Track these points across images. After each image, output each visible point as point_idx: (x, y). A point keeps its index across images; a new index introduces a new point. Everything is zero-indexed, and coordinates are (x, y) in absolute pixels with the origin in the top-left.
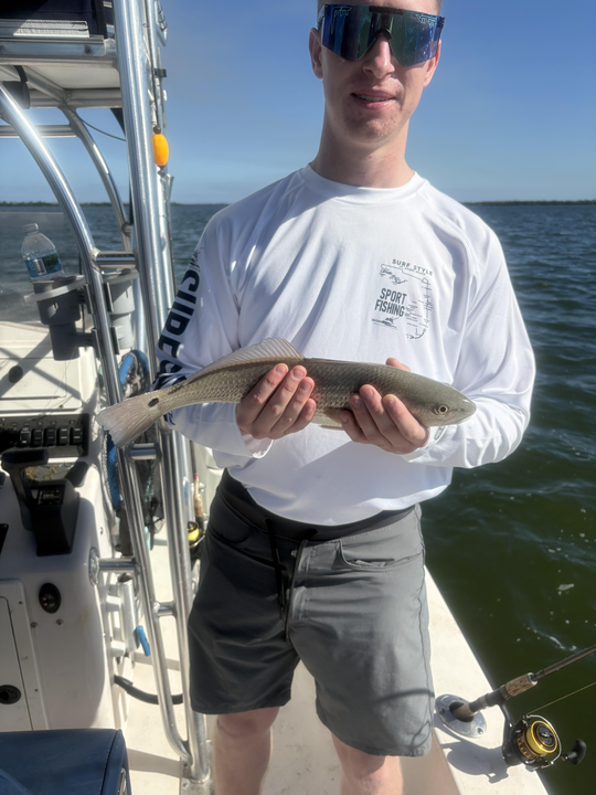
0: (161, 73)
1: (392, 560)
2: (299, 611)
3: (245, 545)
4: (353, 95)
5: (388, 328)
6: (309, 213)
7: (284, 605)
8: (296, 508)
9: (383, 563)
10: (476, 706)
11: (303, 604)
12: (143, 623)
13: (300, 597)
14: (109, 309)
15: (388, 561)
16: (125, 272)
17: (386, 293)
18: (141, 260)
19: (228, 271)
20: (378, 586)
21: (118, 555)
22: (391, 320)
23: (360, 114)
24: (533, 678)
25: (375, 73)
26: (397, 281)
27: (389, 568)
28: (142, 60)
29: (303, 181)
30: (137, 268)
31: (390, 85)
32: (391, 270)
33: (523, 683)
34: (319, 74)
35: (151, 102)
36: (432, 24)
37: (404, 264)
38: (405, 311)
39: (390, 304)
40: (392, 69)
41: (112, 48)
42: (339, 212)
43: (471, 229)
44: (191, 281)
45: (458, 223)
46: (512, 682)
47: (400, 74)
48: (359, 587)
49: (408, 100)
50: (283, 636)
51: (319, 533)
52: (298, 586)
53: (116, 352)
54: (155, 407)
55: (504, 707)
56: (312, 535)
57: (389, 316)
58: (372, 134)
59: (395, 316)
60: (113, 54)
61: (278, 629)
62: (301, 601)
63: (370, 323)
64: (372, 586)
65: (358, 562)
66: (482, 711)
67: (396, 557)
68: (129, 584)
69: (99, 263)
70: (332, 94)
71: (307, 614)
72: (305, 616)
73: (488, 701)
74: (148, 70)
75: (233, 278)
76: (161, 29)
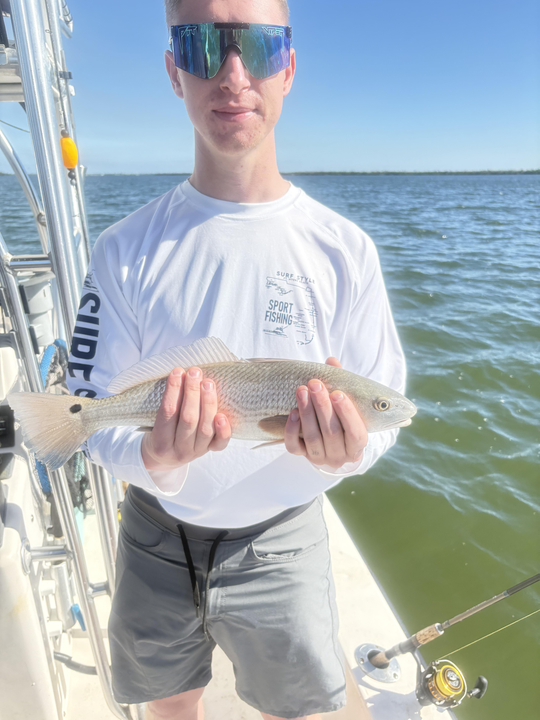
0: (67, 76)
1: (300, 549)
2: (215, 607)
3: (156, 549)
4: (214, 111)
5: (279, 337)
7: (200, 602)
9: (292, 553)
10: (389, 655)
11: (219, 600)
12: (77, 600)
13: (215, 596)
14: (26, 310)
15: (296, 551)
17: (274, 304)
20: (289, 576)
21: (50, 538)
22: (281, 329)
23: (224, 128)
24: (440, 628)
25: (231, 89)
26: (283, 292)
27: (298, 557)
28: (46, 68)
29: (183, 198)
30: (52, 270)
31: (248, 98)
32: (277, 282)
33: (431, 633)
34: (180, 94)
35: (56, 99)
36: (281, 33)
37: (287, 275)
38: (294, 320)
39: (278, 314)
40: (248, 84)
41: (13, 56)
44: (91, 303)
45: (335, 233)
46: (422, 632)
47: (255, 86)
48: (272, 579)
49: (268, 112)
51: (230, 533)
53: (36, 351)
55: (416, 655)
57: (279, 325)
58: (238, 146)
59: (285, 325)
60: (15, 62)
62: (217, 598)
63: (261, 334)
64: (284, 576)
65: (269, 556)
66: (396, 657)
67: (304, 547)
68: (63, 565)
71: (224, 610)
72: (221, 612)
73: (403, 649)
74: (51, 73)
76: (67, 22)
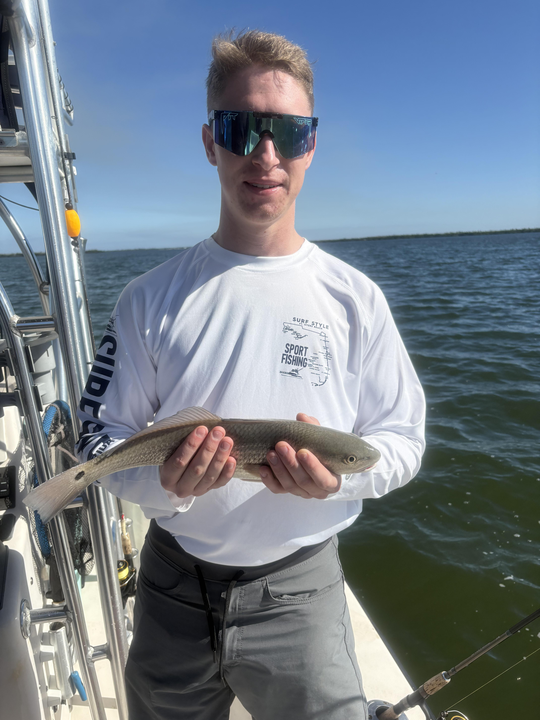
0: (71, 156)
1: (316, 590)
2: (232, 651)
3: (176, 591)
4: (246, 183)
5: (294, 378)
6: (215, 281)
7: (216, 646)
8: (224, 553)
9: (308, 595)
10: (399, 708)
11: (235, 643)
12: (77, 667)
13: (232, 638)
14: (31, 369)
15: (312, 592)
16: (44, 335)
17: (290, 347)
18: (59, 322)
19: (143, 336)
20: (305, 618)
21: (50, 602)
22: (297, 371)
23: (253, 199)
24: (447, 676)
25: (264, 167)
26: (299, 336)
27: (313, 598)
28: (53, 149)
29: (208, 252)
30: (56, 330)
31: (277, 174)
32: (292, 327)
33: (438, 682)
34: (214, 162)
35: (61, 178)
36: (309, 123)
37: (303, 321)
38: (308, 362)
39: (295, 357)
40: (278, 162)
41: (23, 139)
42: (241, 280)
43: (357, 285)
44: (109, 345)
45: (346, 281)
46: (429, 682)
47: (285, 164)
48: (287, 621)
49: (293, 186)
50: (218, 677)
51: (246, 573)
52: (230, 626)
53: (40, 409)
54: (82, 480)
55: (424, 706)
56: (239, 576)
57: (295, 367)
58: (265, 215)
59: (300, 367)
60: (25, 144)
61: (212, 671)
62: (233, 641)
63: (278, 375)
64: (299, 618)
65: (284, 597)
66: (405, 712)
67: (319, 588)
68: (62, 630)
69: (19, 328)
70: (226, 181)
71: (240, 653)
72: (238, 656)
73: (410, 702)
74: (58, 155)
75: (149, 342)
76: (69, 112)
